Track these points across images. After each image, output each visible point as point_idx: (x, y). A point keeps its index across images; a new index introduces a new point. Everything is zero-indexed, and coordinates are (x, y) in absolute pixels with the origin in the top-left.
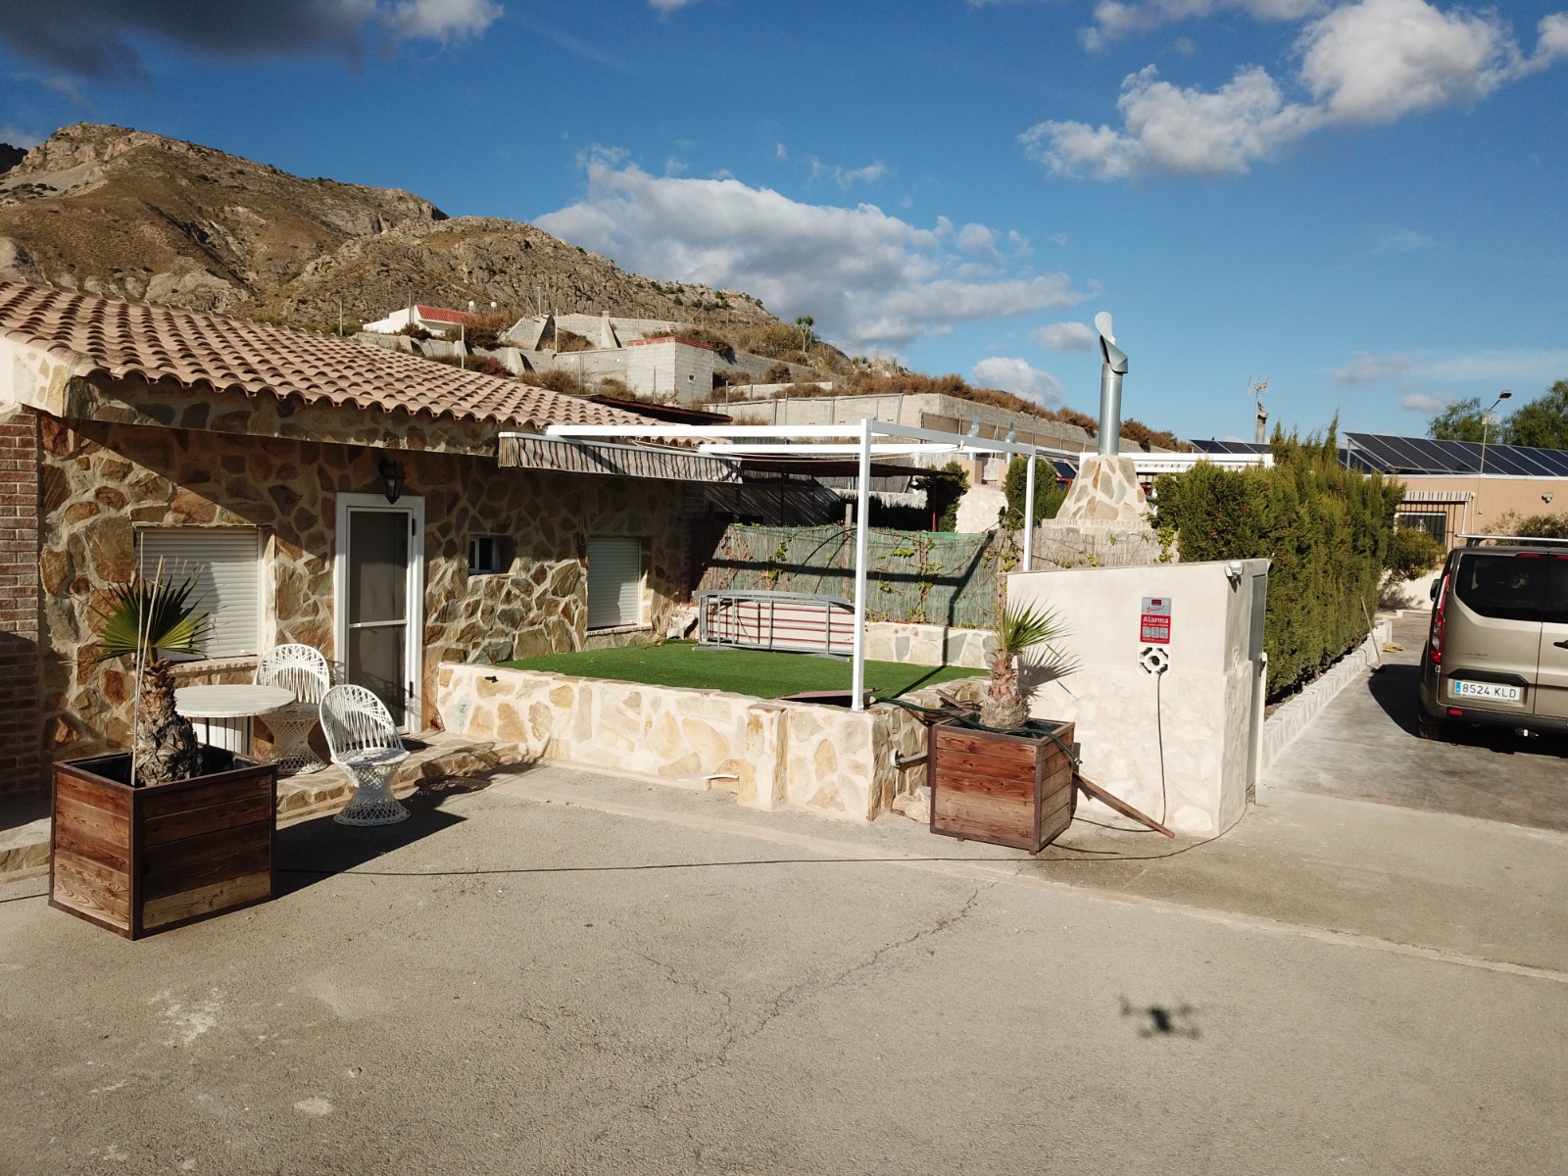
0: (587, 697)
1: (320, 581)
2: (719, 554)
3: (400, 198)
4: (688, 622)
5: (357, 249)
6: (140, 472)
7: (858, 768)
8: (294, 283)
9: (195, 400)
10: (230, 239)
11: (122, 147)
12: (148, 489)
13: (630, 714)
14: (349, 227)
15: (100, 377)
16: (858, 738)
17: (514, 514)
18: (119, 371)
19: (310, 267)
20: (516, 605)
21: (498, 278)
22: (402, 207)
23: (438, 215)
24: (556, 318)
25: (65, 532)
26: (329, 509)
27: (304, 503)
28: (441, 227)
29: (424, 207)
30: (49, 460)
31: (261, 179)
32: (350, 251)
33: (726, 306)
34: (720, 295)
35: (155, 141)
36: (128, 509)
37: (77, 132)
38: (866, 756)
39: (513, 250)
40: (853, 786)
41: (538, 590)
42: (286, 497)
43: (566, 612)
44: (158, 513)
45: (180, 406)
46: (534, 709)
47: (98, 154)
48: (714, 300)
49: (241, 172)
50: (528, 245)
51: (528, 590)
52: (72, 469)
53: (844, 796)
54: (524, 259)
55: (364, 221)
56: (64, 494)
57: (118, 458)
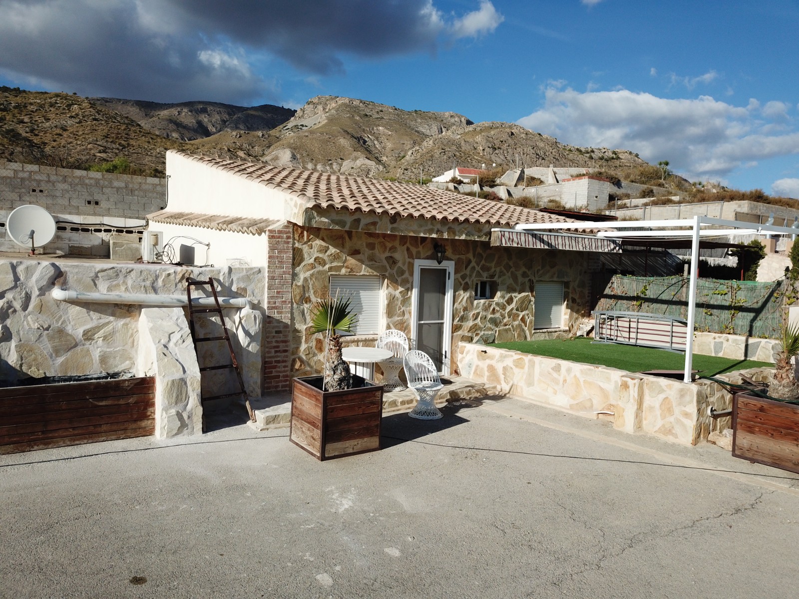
0: (532, 364)
1: (406, 301)
2: (607, 291)
3: (452, 116)
4: (589, 328)
5: (431, 143)
6: (332, 250)
7: (687, 415)
8: (403, 161)
9: (355, 217)
10: (376, 142)
11: (334, 105)
12: (335, 257)
13: (555, 375)
14: (428, 132)
15: (317, 207)
16: (687, 398)
17: (498, 270)
18: (324, 205)
19: (410, 153)
20: (498, 315)
21: (497, 151)
22: (452, 120)
23: (469, 123)
24: (526, 170)
25: (302, 276)
26: (411, 266)
27: (400, 264)
28: (471, 128)
29: (463, 119)
30: (297, 245)
31: (390, 113)
32: (428, 144)
33: (618, 158)
34: (614, 153)
35: (347, 101)
36: (327, 267)
37: (316, 100)
38: (693, 409)
39: (505, 137)
40: (683, 426)
41: (509, 308)
42: (392, 261)
43: (523, 319)
44: (339, 268)
45: (349, 220)
46: (505, 369)
47: (324, 109)
48: (611, 155)
49: (382, 111)
50: (512, 134)
51: (504, 308)
52: (305, 248)
53: (678, 430)
54: (510, 141)
55: (435, 129)
56: (302, 260)
57: (324, 244)
